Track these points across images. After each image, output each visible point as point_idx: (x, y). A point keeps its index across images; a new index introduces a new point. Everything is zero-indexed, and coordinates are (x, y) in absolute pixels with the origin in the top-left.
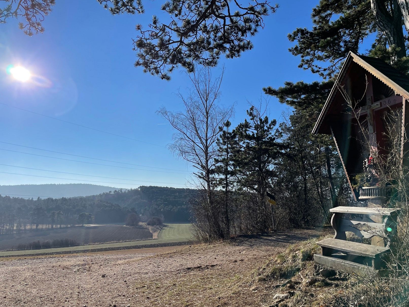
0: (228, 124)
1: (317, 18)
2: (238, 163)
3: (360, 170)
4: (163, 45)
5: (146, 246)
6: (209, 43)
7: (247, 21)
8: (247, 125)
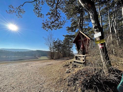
0: (54, 41)
1: (71, 25)
2: (56, 47)
3: (80, 49)
4: (47, 25)
5: (37, 60)
6: (55, 26)
7: (62, 23)
8: (57, 41)
